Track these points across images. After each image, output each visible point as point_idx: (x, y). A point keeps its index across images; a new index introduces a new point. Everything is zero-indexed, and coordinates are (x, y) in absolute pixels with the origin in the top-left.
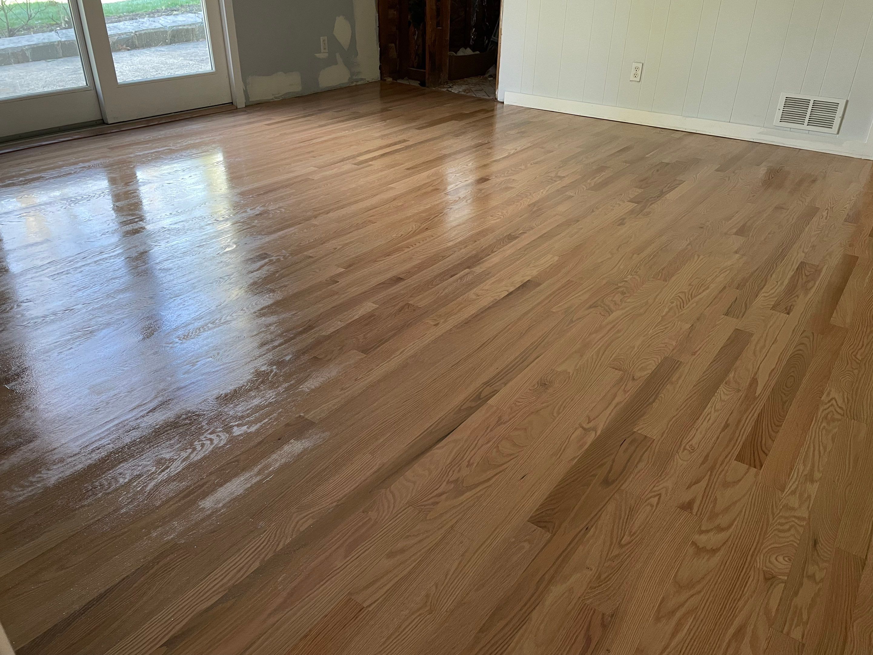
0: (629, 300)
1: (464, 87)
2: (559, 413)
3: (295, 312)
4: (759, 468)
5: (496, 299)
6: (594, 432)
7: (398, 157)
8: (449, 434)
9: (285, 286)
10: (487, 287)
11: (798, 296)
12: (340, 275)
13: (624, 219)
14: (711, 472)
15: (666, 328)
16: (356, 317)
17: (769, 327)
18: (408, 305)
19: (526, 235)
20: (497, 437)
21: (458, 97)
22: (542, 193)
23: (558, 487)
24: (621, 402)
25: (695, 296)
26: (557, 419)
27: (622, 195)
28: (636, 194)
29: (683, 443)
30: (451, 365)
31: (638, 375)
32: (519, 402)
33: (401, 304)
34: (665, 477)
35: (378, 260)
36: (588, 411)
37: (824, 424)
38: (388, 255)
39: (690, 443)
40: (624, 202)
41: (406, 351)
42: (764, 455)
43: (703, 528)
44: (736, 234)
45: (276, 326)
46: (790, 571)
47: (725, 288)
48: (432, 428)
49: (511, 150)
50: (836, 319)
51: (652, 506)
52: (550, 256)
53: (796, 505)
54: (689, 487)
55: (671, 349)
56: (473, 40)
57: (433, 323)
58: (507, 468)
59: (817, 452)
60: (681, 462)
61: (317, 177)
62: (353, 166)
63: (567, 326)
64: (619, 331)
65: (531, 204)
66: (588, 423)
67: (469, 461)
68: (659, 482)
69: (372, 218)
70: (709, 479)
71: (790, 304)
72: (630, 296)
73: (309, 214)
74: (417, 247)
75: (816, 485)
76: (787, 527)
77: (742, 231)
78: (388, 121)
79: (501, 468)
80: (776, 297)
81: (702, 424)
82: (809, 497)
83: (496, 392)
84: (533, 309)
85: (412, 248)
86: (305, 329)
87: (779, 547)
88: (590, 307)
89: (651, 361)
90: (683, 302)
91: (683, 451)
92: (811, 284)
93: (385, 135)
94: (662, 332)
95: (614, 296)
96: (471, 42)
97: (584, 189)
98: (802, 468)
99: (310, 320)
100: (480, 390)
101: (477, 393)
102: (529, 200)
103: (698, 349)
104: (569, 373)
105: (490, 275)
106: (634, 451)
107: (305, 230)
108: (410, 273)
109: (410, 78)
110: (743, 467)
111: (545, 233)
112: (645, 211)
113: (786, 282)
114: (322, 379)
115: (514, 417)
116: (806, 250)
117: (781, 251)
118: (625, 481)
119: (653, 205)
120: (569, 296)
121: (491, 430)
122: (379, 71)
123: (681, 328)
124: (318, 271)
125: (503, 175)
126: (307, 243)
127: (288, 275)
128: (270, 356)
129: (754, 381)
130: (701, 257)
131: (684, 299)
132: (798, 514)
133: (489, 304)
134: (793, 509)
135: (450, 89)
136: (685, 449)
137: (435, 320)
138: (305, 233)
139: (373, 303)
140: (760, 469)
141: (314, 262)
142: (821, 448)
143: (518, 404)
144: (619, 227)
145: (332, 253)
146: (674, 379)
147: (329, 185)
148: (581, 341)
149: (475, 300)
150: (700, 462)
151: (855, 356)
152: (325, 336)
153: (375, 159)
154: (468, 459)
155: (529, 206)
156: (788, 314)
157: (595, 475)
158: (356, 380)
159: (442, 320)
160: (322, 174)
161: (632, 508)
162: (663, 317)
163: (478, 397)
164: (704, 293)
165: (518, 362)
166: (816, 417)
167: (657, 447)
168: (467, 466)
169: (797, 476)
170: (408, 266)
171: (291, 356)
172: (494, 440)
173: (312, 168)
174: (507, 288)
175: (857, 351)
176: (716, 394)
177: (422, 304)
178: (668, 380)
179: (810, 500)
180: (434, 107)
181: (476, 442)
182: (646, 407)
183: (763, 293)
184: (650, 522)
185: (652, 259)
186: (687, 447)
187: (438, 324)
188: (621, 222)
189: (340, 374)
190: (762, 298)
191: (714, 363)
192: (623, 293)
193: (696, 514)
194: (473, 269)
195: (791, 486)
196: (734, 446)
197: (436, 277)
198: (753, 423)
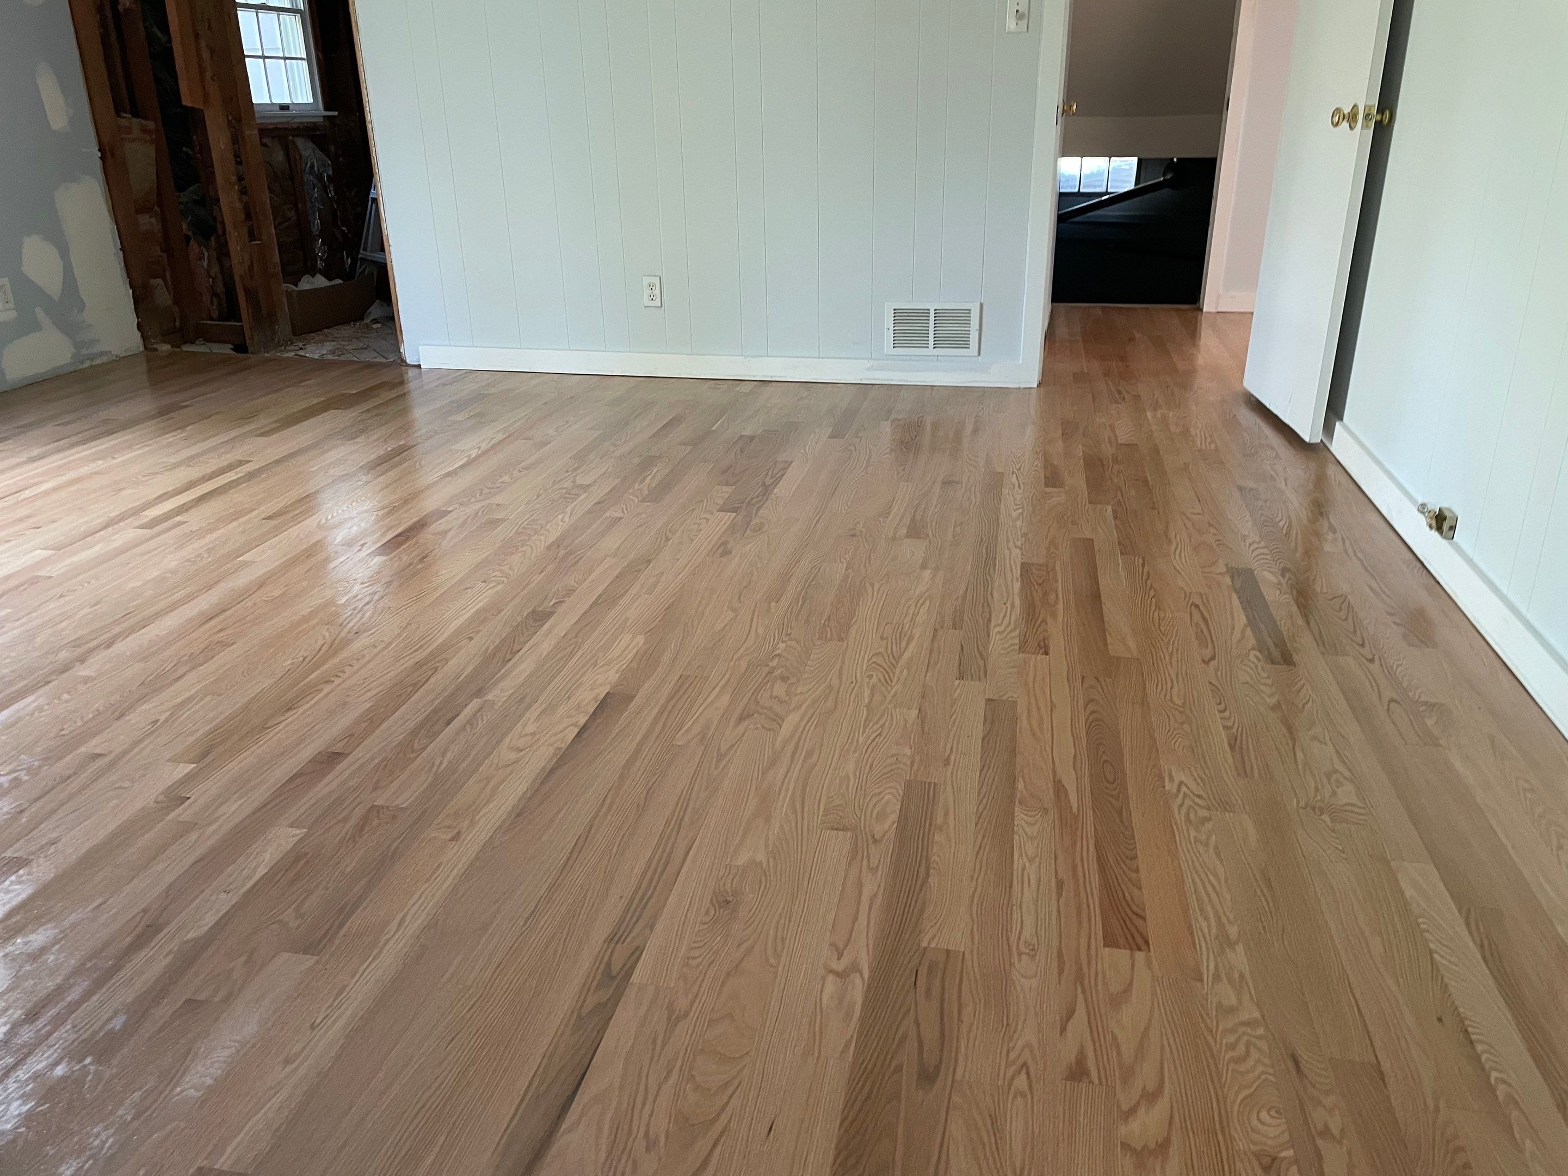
0: (799, 691)
1: (330, 345)
2: (778, 957)
3: (100, 900)
4: (1144, 947)
5: (558, 749)
6: (858, 975)
7: (238, 497)
8: (579, 1084)
9: (53, 843)
10: (531, 728)
11: (1044, 621)
12: (188, 779)
13: (725, 543)
14: (1082, 985)
15: (882, 726)
16: (262, 871)
17: (1031, 684)
18: (376, 809)
19: (565, 606)
20: (681, 1054)
21: (322, 365)
22: (562, 520)
23: (846, 1123)
24: (875, 895)
25: (900, 656)
26: (780, 969)
27: (702, 501)
28: (726, 496)
29: (1011, 942)
30: (521, 921)
31: (878, 830)
32: (694, 958)
33: (359, 812)
34: (1017, 1025)
35: (269, 724)
36: (828, 933)
37: (1193, 833)
38: (289, 709)
39: (1022, 939)
40: (712, 513)
41: (408, 919)
42: (1141, 921)
43: (1125, 1107)
44: (908, 536)
45: (60, 951)
46: (1291, 1135)
47: (936, 630)
48: (535, 1084)
49: (471, 449)
50: (1115, 648)
51: (1023, 1095)
52: (627, 637)
53: (1233, 1001)
54: (1063, 1030)
55: (909, 763)
56: (321, 259)
57: (450, 836)
58: (730, 1121)
59: (1210, 889)
60: (1026, 983)
61: (56, 570)
62: (140, 531)
63: (716, 768)
64: (809, 754)
65: (552, 545)
66: (839, 959)
67: (647, 1135)
68: (1011, 1039)
69: (221, 634)
70: (1086, 1000)
71: (1041, 638)
72: (798, 681)
73: (64, 655)
74: (349, 678)
75: (1240, 948)
76: (1241, 1049)
77: (915, 531)
78: (189, 428)
79: (719, 1126)
80: (1015, 629)
81: (1022, 894)
82: (1242, 976)
83: (637, 952)
84: (638, 751)
85: (338, 681)
86: (139, 937)
87: (1252, 1094)
88: (741, 719)
89: (887, 797)
90: (887, 673)
91: (1020, 960)
92: (1052, 597)
93: (192, 458)
94: (880, 734)
95: (772, 687)
96: (320, 264)
97: (633, 500)
98: (1204, 924)
99: (145, 911)
100: (606, 958)
101: (602, 966)
102: (542, 538)
103: (948, 751)
104: (761, 863)
105: (528, 700)
106: (943, 988)
107: (65, 696)
108: (353, 738)
109: (209, 340)
110: (1122, 955)
111: (601, 596)
112: (753, 523)
113: (1017, 602)
114: (226, 1053)
115: (696, 996)
116: (1019, 543)
117: (984, 550)
118: (956, 1060)
119: (761, 511)
120: (695, 708)
121: (664, 1044)
122: (138, 334)
123: (906, 721)
124: (127, 784)
125: (473, 500)
126: (79, 723)
127: (54, 811)
128: (65, 1033)
129: (1059, 788)
130: (877, 586)
131: (885, 666)
132: (1244, 1017)
133: (550, 761)
134: (1231, 1010)
135: (302, 353)
136: (1020, 954)
137: (449, 827)
138: (67, 701)
139: (291, 826)
140: (1149, 951)
141: (112, 765)
142: (1211, 878)
143: (694, 963)
144: (724, 560)
145: (152, 733)
146: (940, 821)
147: (93, 582)
148: (753, 792)
149: (516, 762)
150: (1055, 971)
151: (1171, 700)
152: (196, 940)
153: (187, 510)
154: (642, 1130)
155: (549, 548)
156: (1047, 653)
157: (899, 1069)
158: (313, 1027)
159: (467, 822)
160: (68, 562)
161: (993, 1114)
162: (868, 706)
163: (608, 975)
164: (911, 647)
165: (656, 870)
166: (1176, 822)
167: (976, 964)
168: (648, 1150)
169: (1207, 944)
170: (343, 722)
171: (124, 1018)
172: (679, 1064)
173: (39, 551)
174: (574, 720)
175: (1169, 692)
176: (1015, 828)
177: (406, 798)
178: (930, 825)
179: (1246, 982)
180: (280, 390)
181: (643, 1082)
182: (921, 890)
183: (995, 626)
184: (1037, 1132)
185: (802, 606)
186: (1023, 949)
187: (459, 833)
188: (723, 550)
189: (269, 1025)
190: (998, 637)
191: (985, 769)
192: (784, 679)
193: (1101, 1083)
194: (490, 697)
195: (1208, 966)
196: (1089, 920)
197: (415, 733)
198: (1095, 863)
